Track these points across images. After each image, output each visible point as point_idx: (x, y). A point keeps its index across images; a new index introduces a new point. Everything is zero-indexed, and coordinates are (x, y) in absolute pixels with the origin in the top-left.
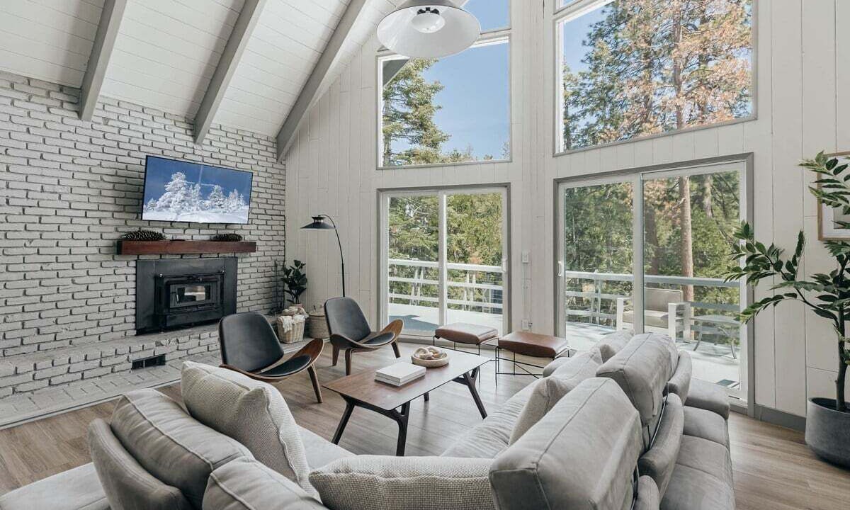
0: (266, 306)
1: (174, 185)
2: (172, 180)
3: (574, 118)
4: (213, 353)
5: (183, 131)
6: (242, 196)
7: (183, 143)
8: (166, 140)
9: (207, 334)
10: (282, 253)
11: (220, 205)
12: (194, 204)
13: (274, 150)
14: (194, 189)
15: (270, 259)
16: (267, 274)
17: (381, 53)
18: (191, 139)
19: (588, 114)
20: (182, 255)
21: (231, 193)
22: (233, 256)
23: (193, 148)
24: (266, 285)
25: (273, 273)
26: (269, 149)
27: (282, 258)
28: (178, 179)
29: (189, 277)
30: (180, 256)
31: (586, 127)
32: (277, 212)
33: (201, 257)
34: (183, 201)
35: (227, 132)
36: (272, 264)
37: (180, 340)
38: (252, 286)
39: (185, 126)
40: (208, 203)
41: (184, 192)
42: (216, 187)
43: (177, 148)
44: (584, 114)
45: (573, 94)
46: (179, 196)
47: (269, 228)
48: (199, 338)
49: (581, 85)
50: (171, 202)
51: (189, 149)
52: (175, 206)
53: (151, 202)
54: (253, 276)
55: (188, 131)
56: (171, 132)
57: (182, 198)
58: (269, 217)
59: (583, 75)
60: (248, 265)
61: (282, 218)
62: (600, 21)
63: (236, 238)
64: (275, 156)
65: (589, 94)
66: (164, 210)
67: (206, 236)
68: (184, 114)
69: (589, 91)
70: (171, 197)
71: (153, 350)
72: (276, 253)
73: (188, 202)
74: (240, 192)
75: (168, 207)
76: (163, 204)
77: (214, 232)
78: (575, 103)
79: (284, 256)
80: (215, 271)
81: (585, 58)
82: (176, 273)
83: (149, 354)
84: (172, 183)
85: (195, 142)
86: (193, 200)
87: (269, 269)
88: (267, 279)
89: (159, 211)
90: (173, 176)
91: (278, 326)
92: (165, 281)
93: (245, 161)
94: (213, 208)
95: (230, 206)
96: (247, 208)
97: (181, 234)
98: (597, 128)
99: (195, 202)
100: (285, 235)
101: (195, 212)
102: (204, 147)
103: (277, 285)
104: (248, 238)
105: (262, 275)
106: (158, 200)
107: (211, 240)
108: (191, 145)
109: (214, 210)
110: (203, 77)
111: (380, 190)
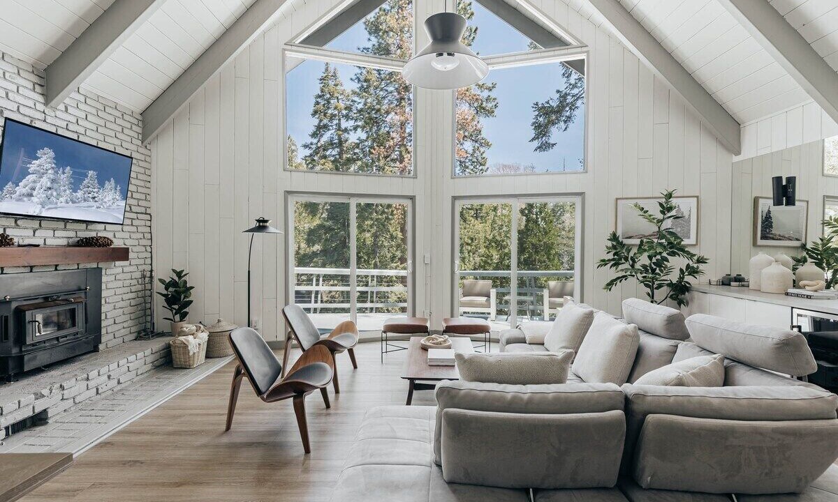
0: (133, 329)
1: (39, 166)
2: (37, 158)
3: (346, 130)
4: (103, 395)
5: (30, 86)
6: (118, 188)
7: (31, 104)
8: (7, 94)
9: (95, 372)
10: (148, 261)
11: (94, 198)
12: (63, 194)
13: (139, 130)
14: (64, 173)
15: (136, 269)
16: (134, 289)
17: (289, 47)
18: (41, 99)
19: (359, 130)
20: (32, 267)
21: (107, 182)
22: (96, 266)
23: (44, 112)
24: (133, 303)
25: (139, 288)
26: (134, 127)
27: (149, 268)
28: (45, 158)
29: (46, 299)
30: (28, 269)
31: (358, 141)
32: (143, 210)
33: (56, 270)
34: (50, 188)
35: (86, 97)
36: (138, 275)
37: (65, 385)
38: (118, 305)
39: (35, 79)
40: (80, 194)
41: (52, 176)
42: (91, 173)
43: (22, 109)
44: (355, 128)
45: (346, 109)
46: (45, 181)
47: (134, 229)
48: (88, 379)
49: (352, 101)
50: (34, 189)
51: (38, 113)
52: (39, 195)
53: (9, 186)
54: (118, 291)
55: (37, 86)
56: (13, 83)
57: (49, 184)
58: (134, 216)
59: (354, 93)
60: (112, 278)
61: (148, 217)
62: (367, 47)
63: (106, 243)
64: (140, 136)
65: (360, 111)
66: (25, 199)
67: (62, 240)
68: (32, 61)
69: (359, 108)
70: (35, 182)
71: (31, 407)
72: (142, 261)
73: (56, 190)
74: (116, 183)
75: (31, 195)
76: (24, 191)
77: (72, 234)
78: (347, 117)
79: (151, 264)
80: (75, 288)
81: (354, 77)
82: (26, 293)
83: (26, 413)
84: (37, 162)
85: (46, 104)
86: (62, 188)
87: (134, 282)
88: (133, 295)
89: (19, 200)
90: (39, 153)
91: (172, 349)
92: (14, 305)
93: (107, 139)
94: (85, 200)
95: (105, 200)
96: (123, 203)
97: (28, 237)
98: (366, 143)
99: (65, 191)
100: (151, 239)
101: (64, 204)
102: (59, 114)
103: (145, 303)
104: (117, 243)
105: (127, 290)
106: (18, 185)
107: (69, 245)
108: (41, 107)
109: (86, 204)
110: (82, 18)
111: (288, 193)
